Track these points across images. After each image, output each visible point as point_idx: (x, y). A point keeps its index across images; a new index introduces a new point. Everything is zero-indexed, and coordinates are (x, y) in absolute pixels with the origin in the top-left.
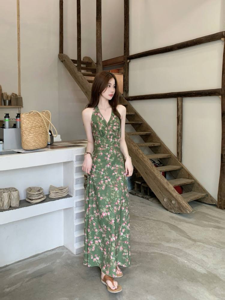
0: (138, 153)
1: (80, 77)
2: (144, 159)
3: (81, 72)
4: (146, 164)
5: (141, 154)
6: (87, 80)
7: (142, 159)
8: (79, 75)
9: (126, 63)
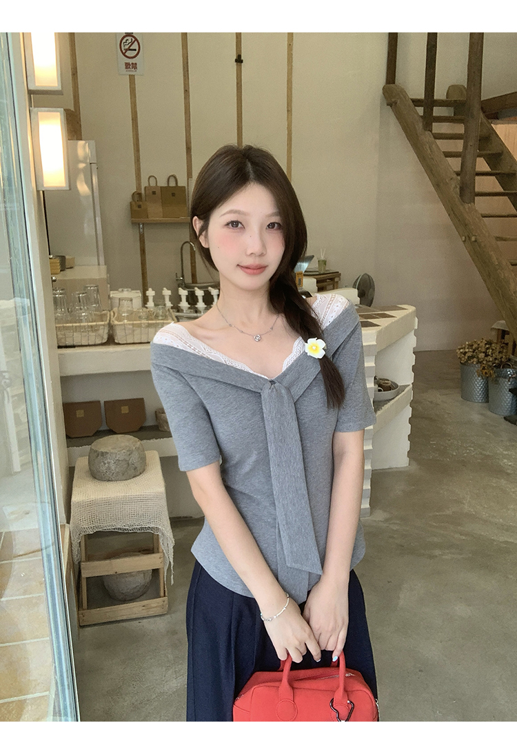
3: (431, 131)
6: (443, 152)
8: (426, 141)
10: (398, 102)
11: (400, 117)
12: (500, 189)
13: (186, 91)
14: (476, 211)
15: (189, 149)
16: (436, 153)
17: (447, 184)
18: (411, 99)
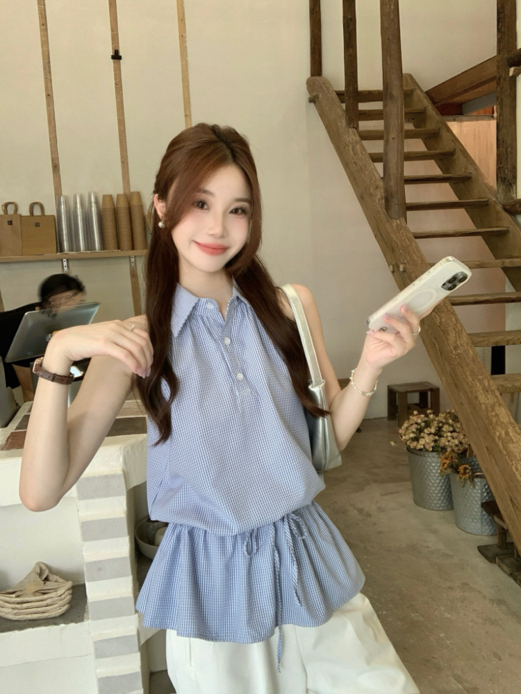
0: (494, 420)
1: (350, 148)
2: (511, 445)
3: (357, 128)
4: (512, 469)
5: (502, 423)
6: (370, 154)
7: (501, 445)
8: (349, 141)
9: (505, 79)
10: (320, 96)
11: (324, 114)
12: (454, 199)
13: (49, 96)
14: (407, 230)
15: (56, 167)
16: (360, 155)
17: (371, 195)
18: (336, 92)
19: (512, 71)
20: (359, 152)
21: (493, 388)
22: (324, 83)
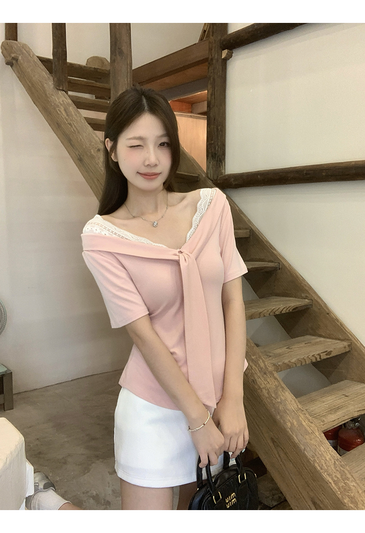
1: (62, 109)
3: (67, 94)
7: (295, 438)
8: (59, 102)
9: (217, 61)
10: (20, 58)
11: (24, 77)
16: (75, 116)
17: (92, 157)
18: (38, 57)
19: (224, 53)
20: (73, 114)
21: (270, 369)
22: (23, 48)
